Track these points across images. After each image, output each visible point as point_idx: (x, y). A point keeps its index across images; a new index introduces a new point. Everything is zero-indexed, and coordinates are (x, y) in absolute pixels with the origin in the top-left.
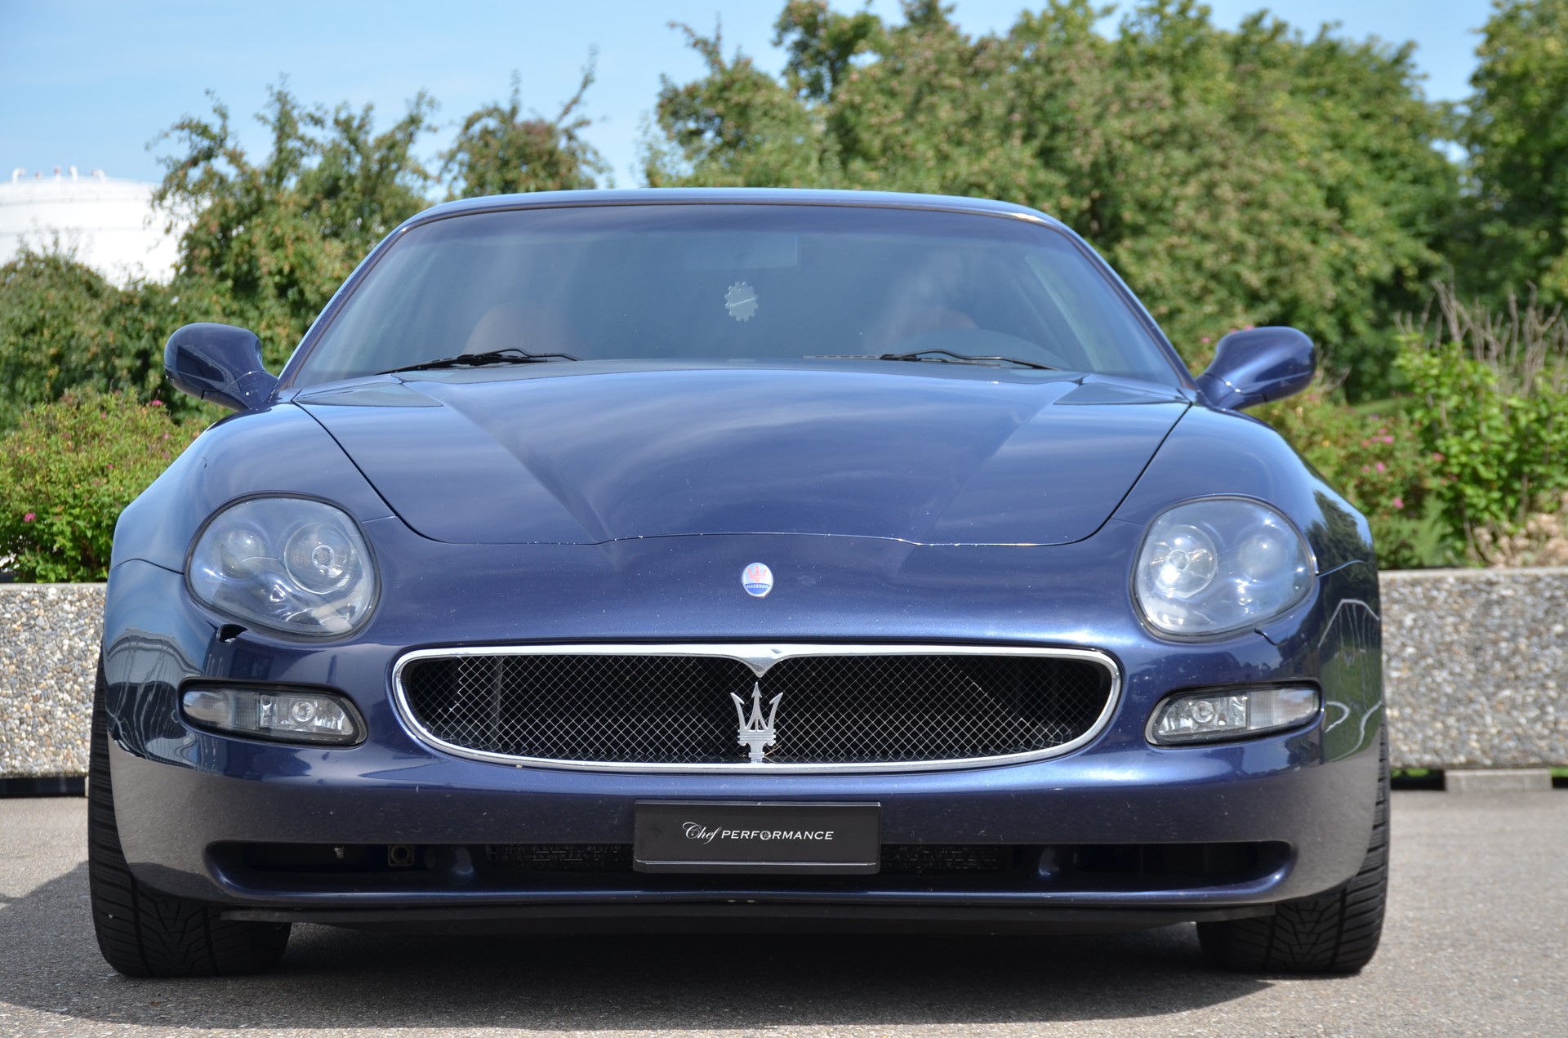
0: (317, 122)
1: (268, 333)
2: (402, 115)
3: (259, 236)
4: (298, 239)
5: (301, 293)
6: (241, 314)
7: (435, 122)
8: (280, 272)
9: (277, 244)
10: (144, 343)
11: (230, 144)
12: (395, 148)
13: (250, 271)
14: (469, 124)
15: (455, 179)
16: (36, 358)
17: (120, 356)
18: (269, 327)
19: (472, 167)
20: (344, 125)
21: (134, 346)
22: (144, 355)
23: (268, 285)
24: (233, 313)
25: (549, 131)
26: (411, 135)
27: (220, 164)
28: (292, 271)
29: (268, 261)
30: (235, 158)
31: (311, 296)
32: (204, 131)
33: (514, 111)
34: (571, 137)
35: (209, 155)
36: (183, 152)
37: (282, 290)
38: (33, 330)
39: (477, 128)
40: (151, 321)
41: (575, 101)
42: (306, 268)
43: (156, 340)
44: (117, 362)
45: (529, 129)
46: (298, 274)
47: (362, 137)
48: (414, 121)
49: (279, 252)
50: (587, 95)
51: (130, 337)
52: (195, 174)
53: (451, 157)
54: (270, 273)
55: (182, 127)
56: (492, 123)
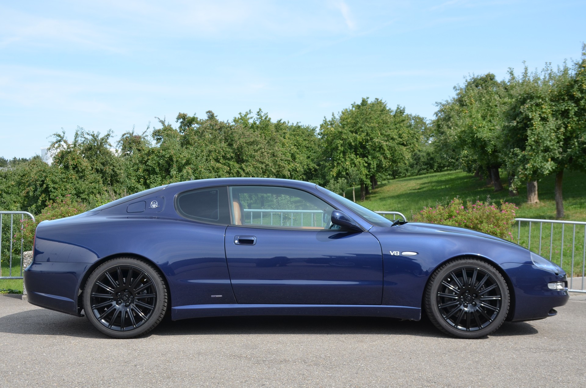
0: (88, 134)
1: (71, 177)
2: (106, 134)
3: (69, 157)
4: (78, 158)
5: (78, 169)
6: (65, 173)
7: (113, 136)
8: (74, 165)
9: (73, 159)
10: (43, 179)
11: (64, 139)
12: (105, 140)
13: (67, 165)
14: (123, 135)
15: (120, 146)
16: (23, 181)
17: (38, 181)
18: (71, 176)
19: (123, 144)
20: (93, 136)
21: (41, 179)
22: (43, 181)
23: (71, 167)
24: (64, 173)
25: (140, 137)
26: (108, 138)
27: (62, 143)
28: (76, 164)
29: (71, 163)
30: (65, 142)
31: (80, 170)
32: (59, 136)
33: (132, 134)
34: (144, 139)
35: (60, 141)
36: (54, 140)
37: (74, 169)
38: (24, 175)
39: (125, 136)
40: (45, 174)
41: (145, 132)
42: (79, 164)
43: (45, 178)
44: (37, 182)
45: (136, 136)
46: (78, 165)
47: (97, 139)
48: (108, 135)
49: (74, 161)
50: (148, 131)
51: (40, 177)
52: (56, 145)
53: (119, 142)
54: (71, 165)
55: (54, 135)
56: (128, 135)
